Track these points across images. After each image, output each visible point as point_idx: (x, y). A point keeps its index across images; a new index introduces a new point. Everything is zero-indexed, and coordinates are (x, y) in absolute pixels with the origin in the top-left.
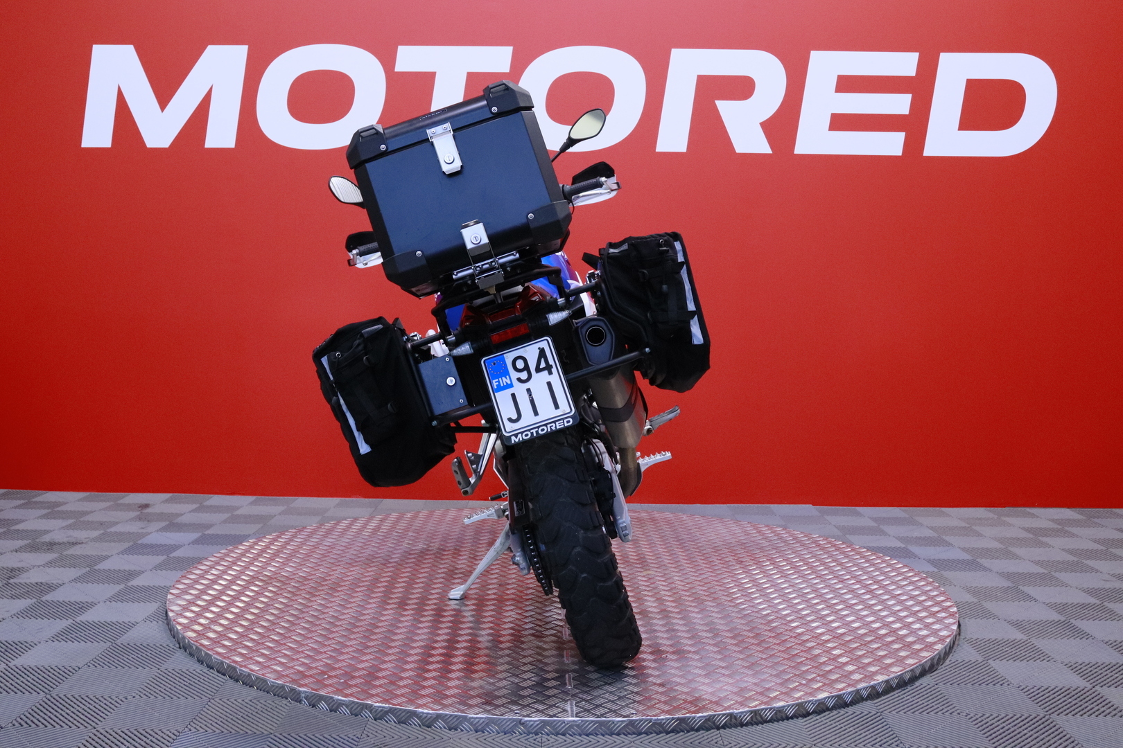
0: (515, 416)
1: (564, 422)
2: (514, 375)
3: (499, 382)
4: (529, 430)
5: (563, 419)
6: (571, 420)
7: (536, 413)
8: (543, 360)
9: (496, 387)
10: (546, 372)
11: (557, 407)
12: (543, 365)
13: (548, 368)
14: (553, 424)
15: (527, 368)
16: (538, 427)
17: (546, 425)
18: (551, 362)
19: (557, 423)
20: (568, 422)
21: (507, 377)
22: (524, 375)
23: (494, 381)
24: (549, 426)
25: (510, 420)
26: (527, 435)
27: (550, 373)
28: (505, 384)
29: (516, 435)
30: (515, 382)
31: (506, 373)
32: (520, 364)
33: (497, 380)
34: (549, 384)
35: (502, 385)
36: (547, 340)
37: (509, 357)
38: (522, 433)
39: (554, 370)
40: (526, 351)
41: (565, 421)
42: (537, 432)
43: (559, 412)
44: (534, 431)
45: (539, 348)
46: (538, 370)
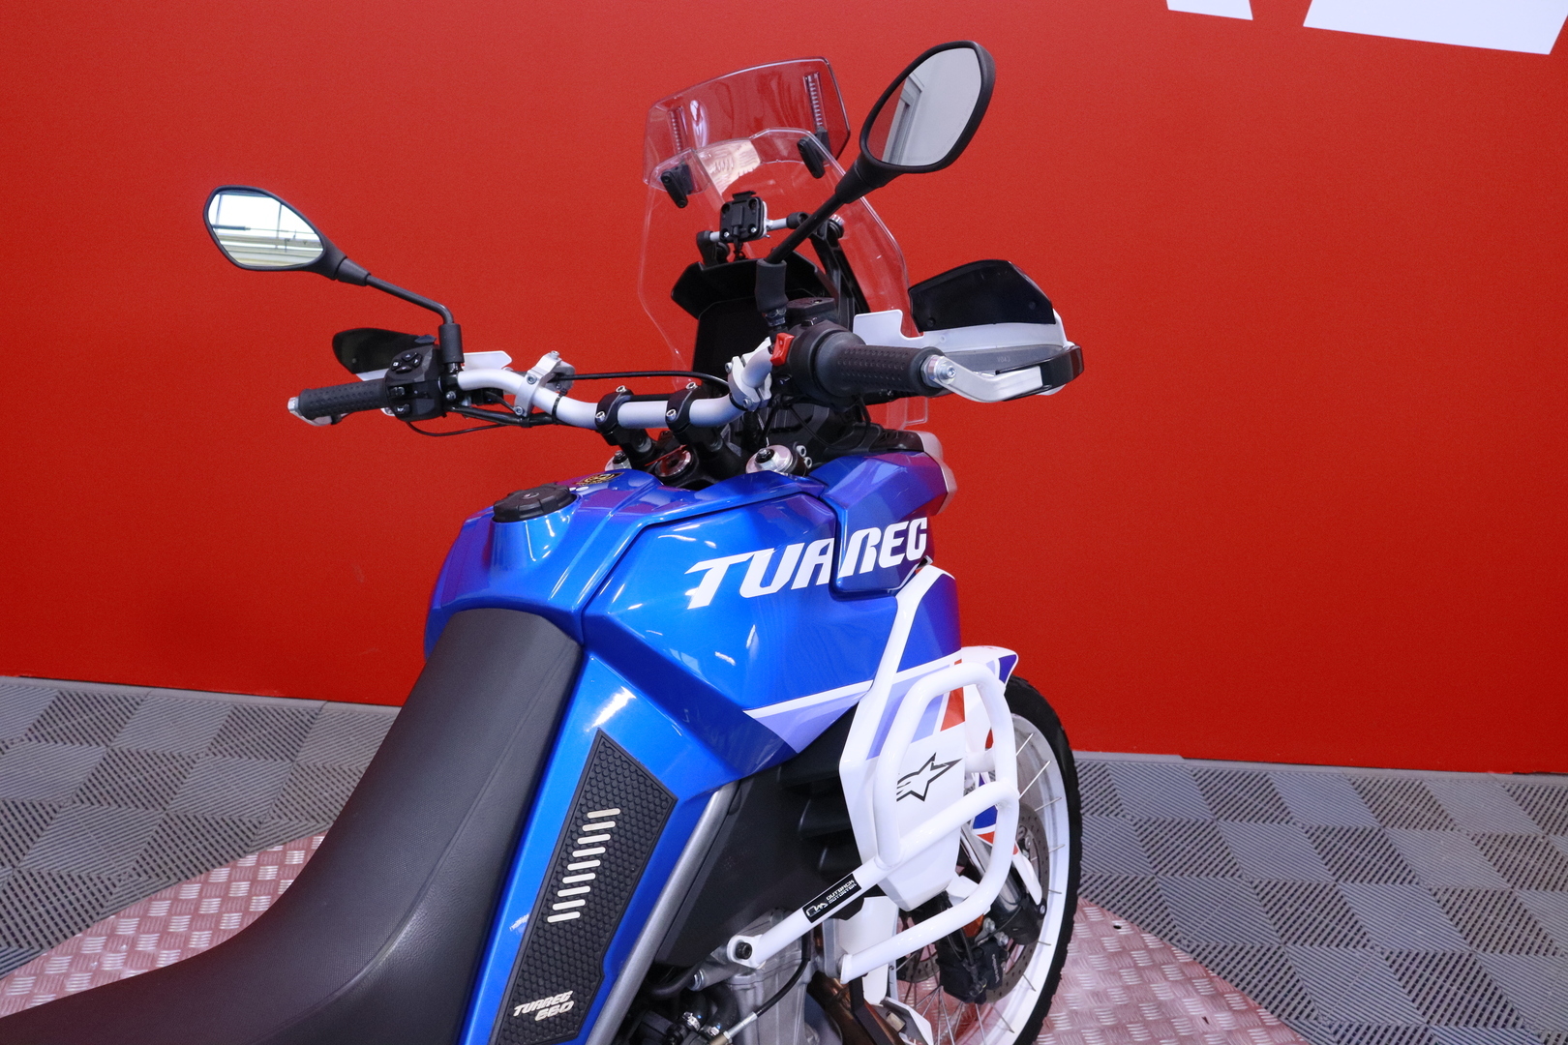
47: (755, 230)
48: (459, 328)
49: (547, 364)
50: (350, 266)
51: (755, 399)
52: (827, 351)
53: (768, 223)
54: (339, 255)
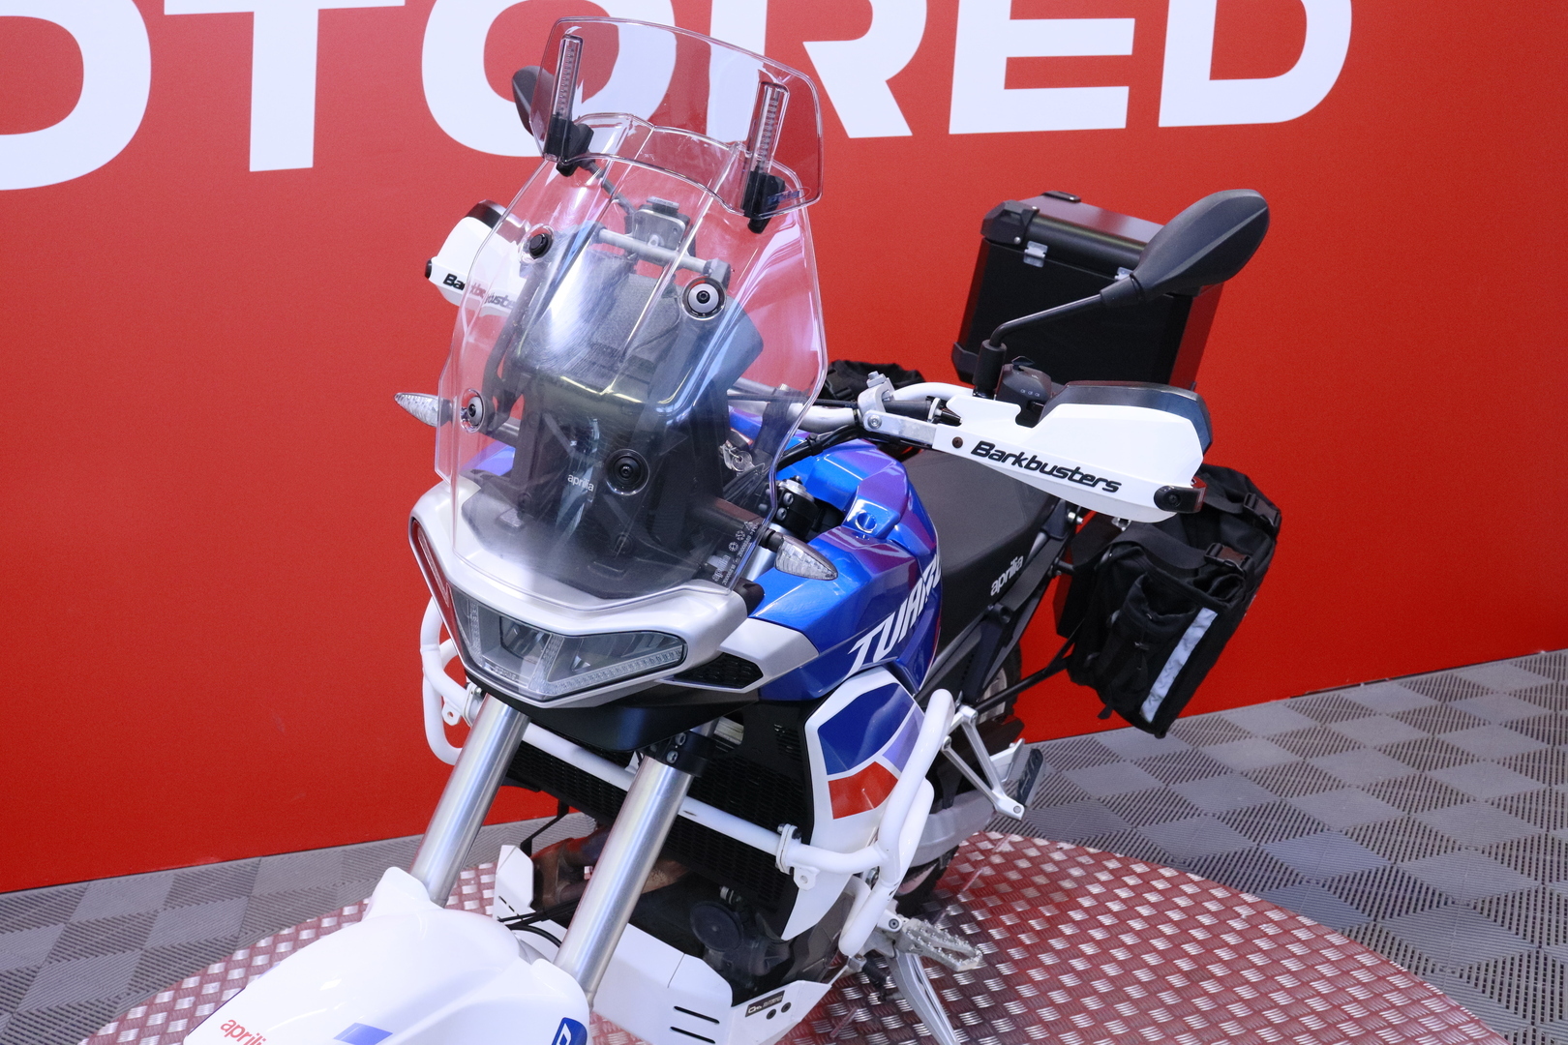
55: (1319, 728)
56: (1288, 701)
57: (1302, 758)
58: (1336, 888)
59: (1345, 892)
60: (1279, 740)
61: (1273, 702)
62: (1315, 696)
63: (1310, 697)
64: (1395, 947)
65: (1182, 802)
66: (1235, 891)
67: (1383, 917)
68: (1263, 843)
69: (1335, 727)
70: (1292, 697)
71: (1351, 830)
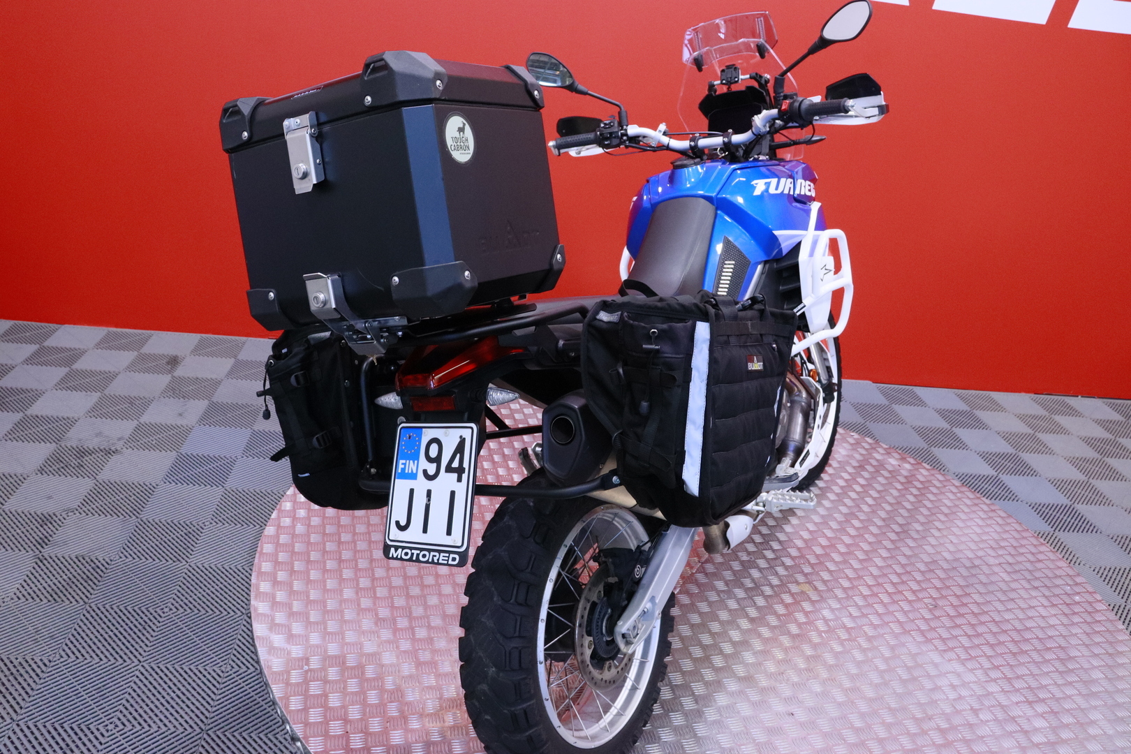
0: (403, 523)
1: (449, 557)
2: (424, 464)
3: (405, 464)
4: (411, 549)
5: (450, 552)
6: (457, 557)
7: (425, 531)
8: (458, 455)
9: (400, 471)
10: (455, 475)
11: (449, 533)
12: (455, 464)
13: (460, 471)
14: (437, 554)
15: (437, 460)
16: (421, 550)
17: (430, 551)
18: (466, 465)
19: (442, 554)
20: (454, 559)
21: (416, 462)
22: (432, 469)
23: (401, 461)
24: (432, 553)
25: (397, 523)
26: (406, 554)
27: (459, 480)
28: (410, 472)
29: (396, 548)
30: (420, 474)
31: (415, 457)
32: (433, 452)
33: (404, 461)
34: (453, 494)
35: (407, 472)
36: (472, 428)
37: (429, 433)
38: (404, 548)
39: (465, 476)
40: (446, 435)
41: (452, 556)
42: (418, 555)
43: (448, 541)
44: (415, 552)
45: (461, 437)
46: (449, 469)
47: (736, 79)
48: (626, 112)
49: (663, 127)
50: (581, 87)
51: (764, 130)
52: (804, 106)
53: (741, 77)
54: (576, 83)
55: (1047, 417)
56: (1033, 395)
57: (1033, 432)
58: (1037, 509)
59: (1041, 512)
60: (1022, 418)
61: (1023, 394)
62: (1049, 397)
63: (1047, 396)
64: (1062, 547)
65: (958, 439)
66: (978, 495)
67: (1059, 531)
68: (1000, 474)
69: (1058, 418)
70: (1035, 394)
71: (1052, 480)
